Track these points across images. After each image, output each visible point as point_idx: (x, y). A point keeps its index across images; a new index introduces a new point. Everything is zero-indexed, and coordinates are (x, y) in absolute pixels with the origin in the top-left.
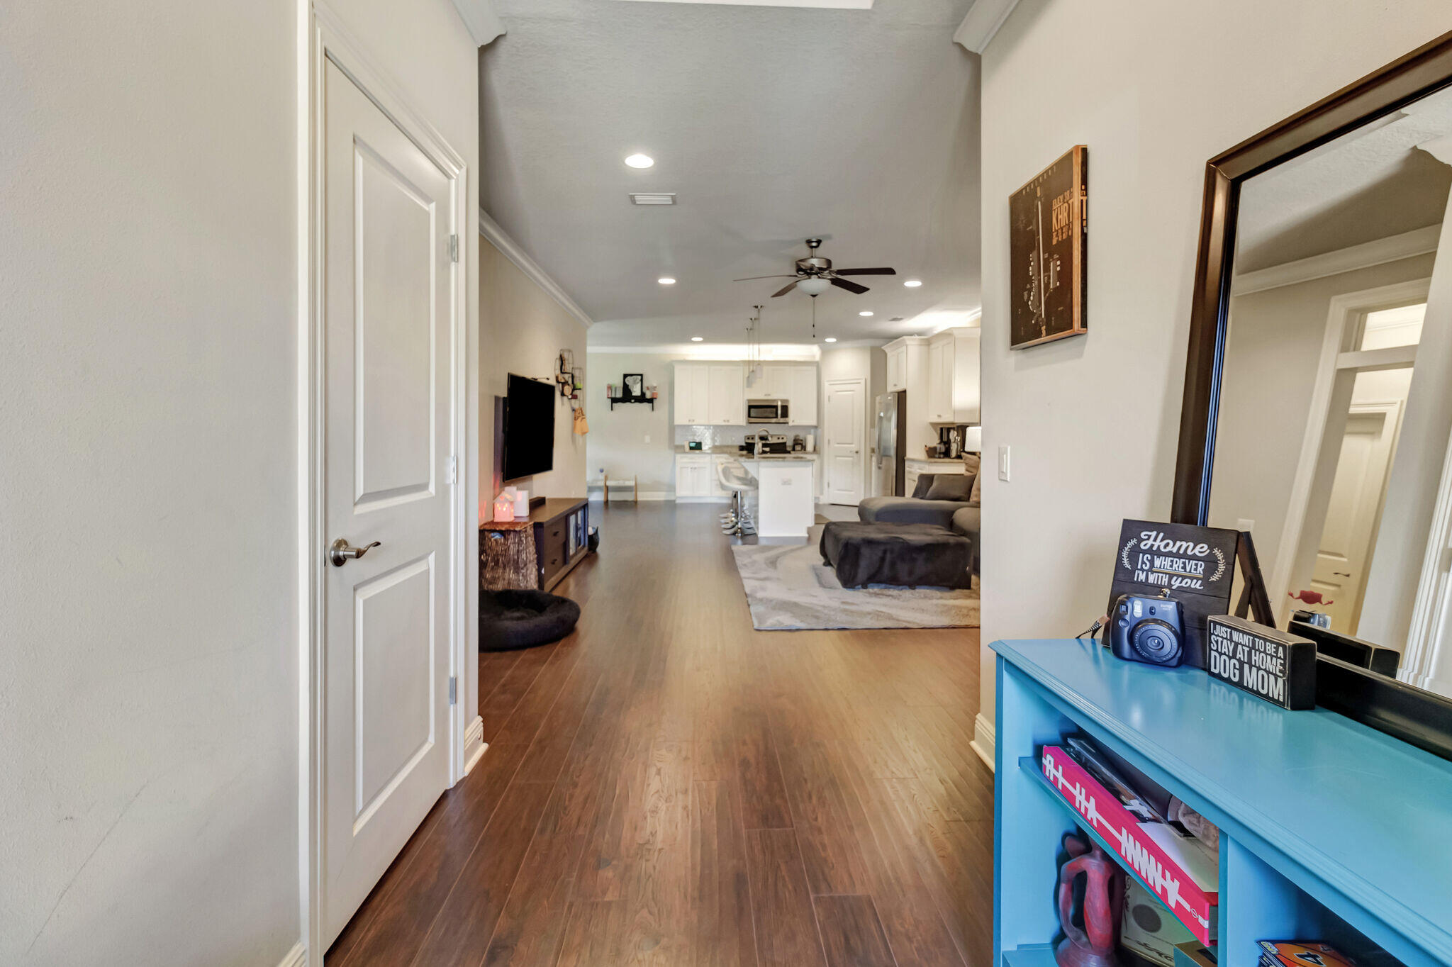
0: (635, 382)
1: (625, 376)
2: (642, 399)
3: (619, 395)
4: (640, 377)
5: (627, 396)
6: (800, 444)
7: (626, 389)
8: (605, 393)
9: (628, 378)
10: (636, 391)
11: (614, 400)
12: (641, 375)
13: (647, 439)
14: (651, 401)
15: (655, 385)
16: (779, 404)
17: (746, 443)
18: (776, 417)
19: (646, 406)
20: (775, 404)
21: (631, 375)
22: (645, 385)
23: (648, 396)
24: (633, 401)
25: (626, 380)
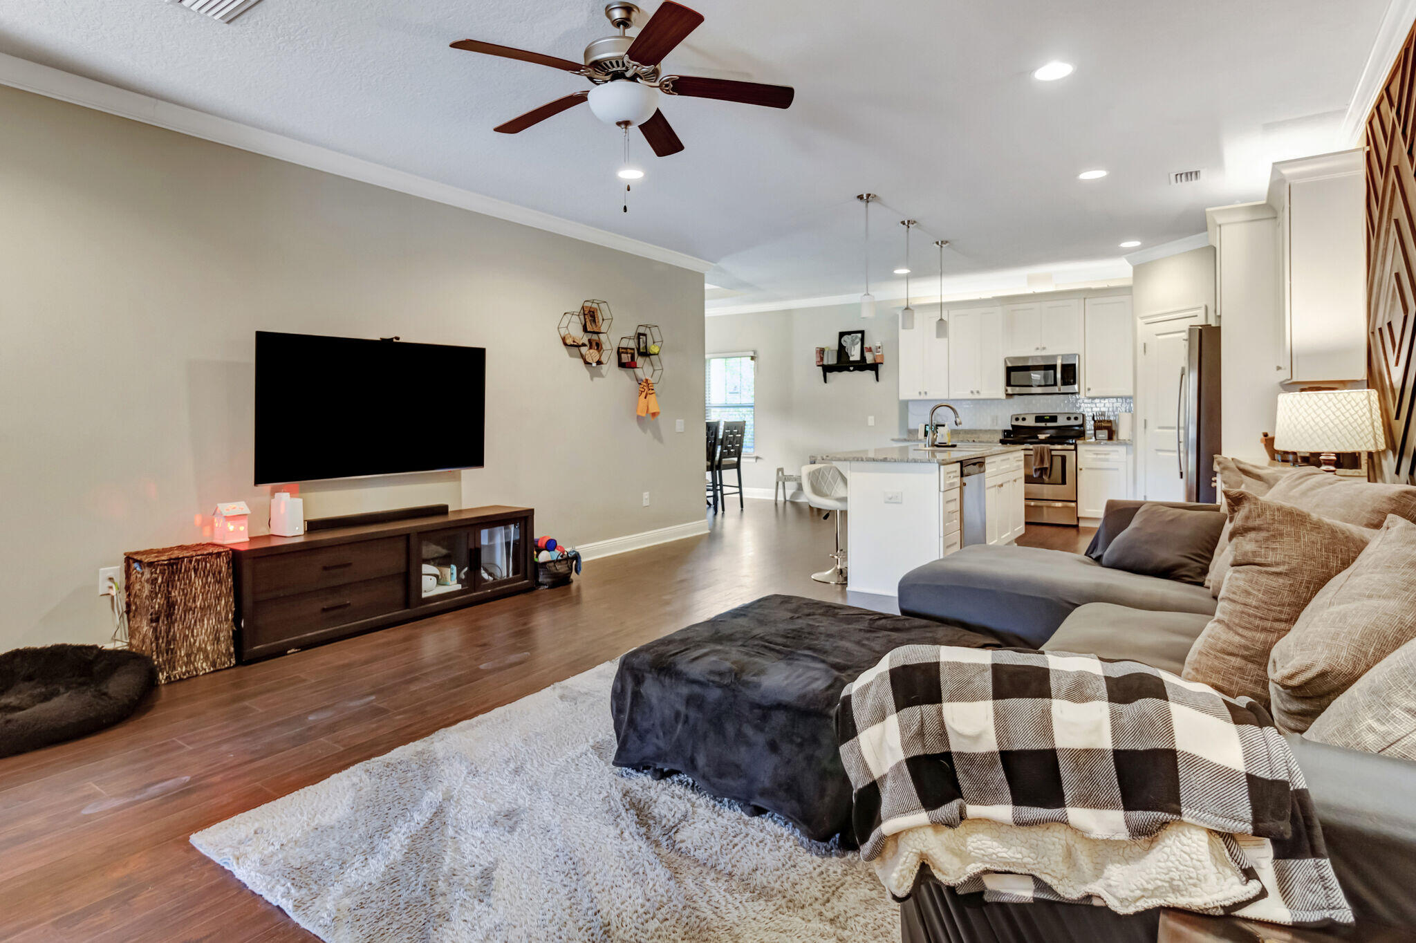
0: (854, 344)
1: (842, 335)
2: (862, 366)
3: (831, 360)
4: (860, 335)
5: (842, 363)
6: (1105, 428)
7: (842, 351)
8: (814, 358)
9: (845, 338)
10: (855, 355)
11: (827, 369)
12: (862, 332)
13: (871, 421)
14: (874, 367)
15: (879, 345)
16: (1059, 363)
17: (1013, 426)
18: (1055, 384)
19: (870, 374)
20: (1052, 363)
21: (849, 333)
22: (866, 345)
23: (869, 358)
24: (852, 368)
25: (842, 340)
